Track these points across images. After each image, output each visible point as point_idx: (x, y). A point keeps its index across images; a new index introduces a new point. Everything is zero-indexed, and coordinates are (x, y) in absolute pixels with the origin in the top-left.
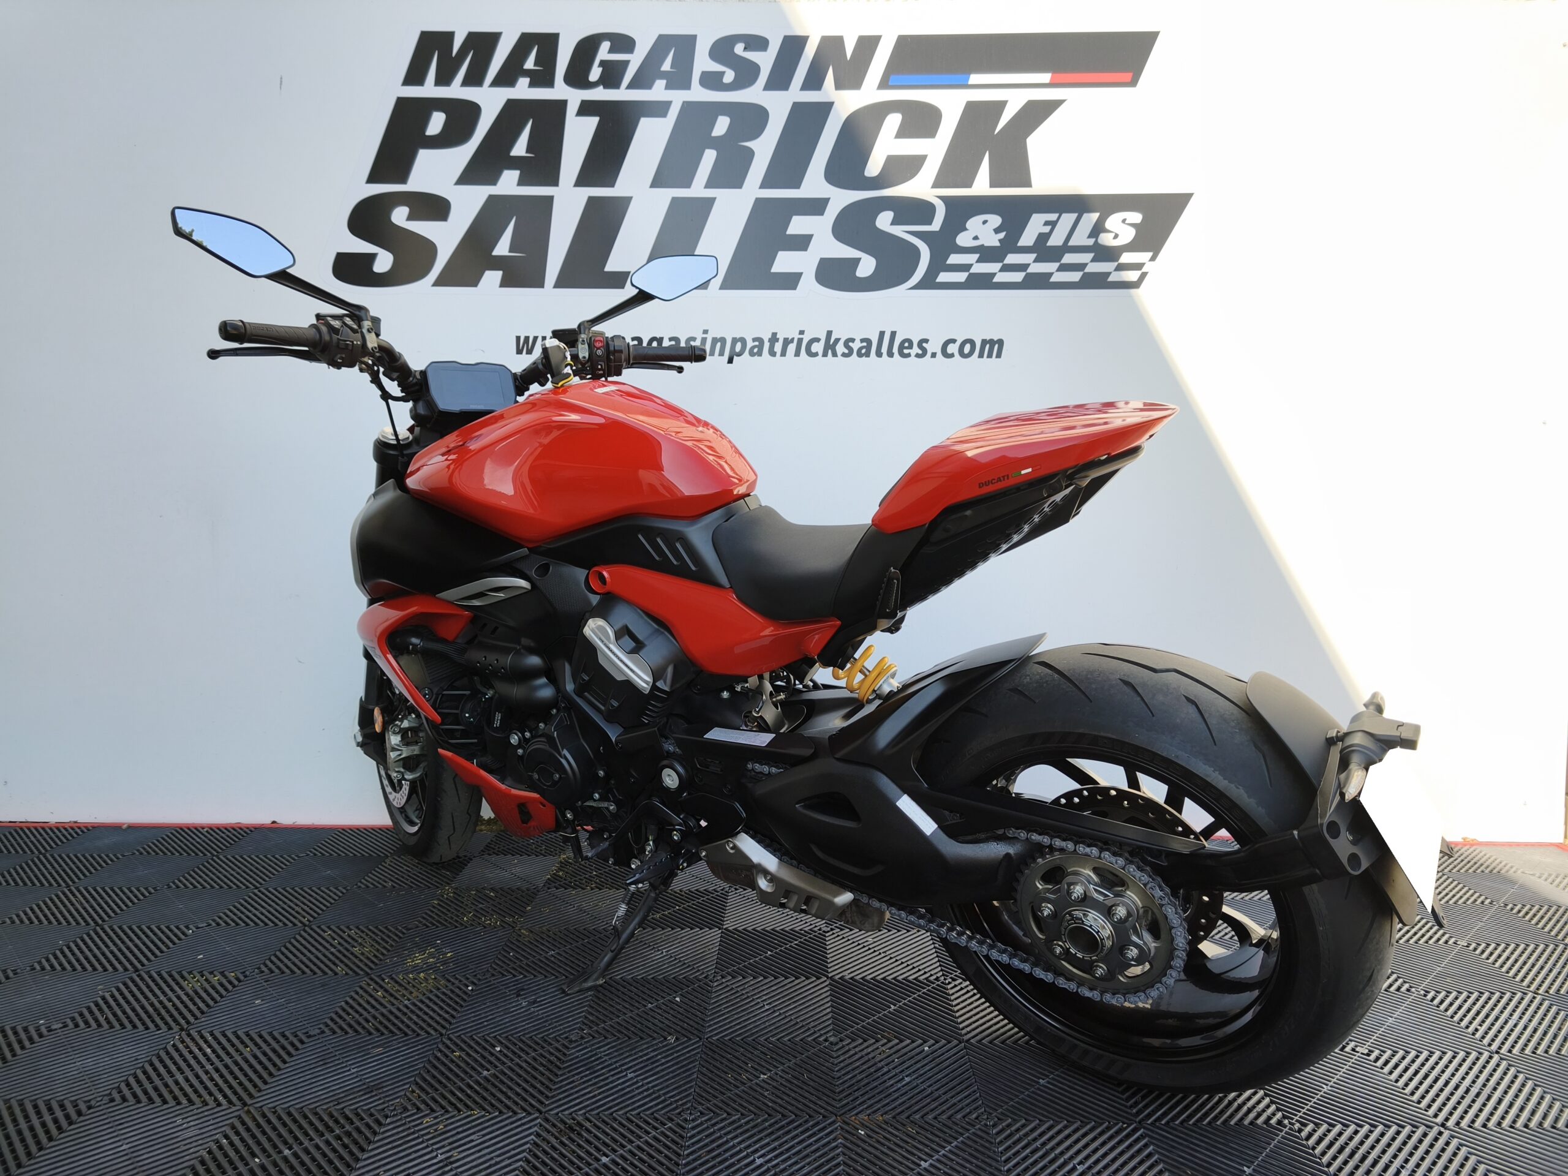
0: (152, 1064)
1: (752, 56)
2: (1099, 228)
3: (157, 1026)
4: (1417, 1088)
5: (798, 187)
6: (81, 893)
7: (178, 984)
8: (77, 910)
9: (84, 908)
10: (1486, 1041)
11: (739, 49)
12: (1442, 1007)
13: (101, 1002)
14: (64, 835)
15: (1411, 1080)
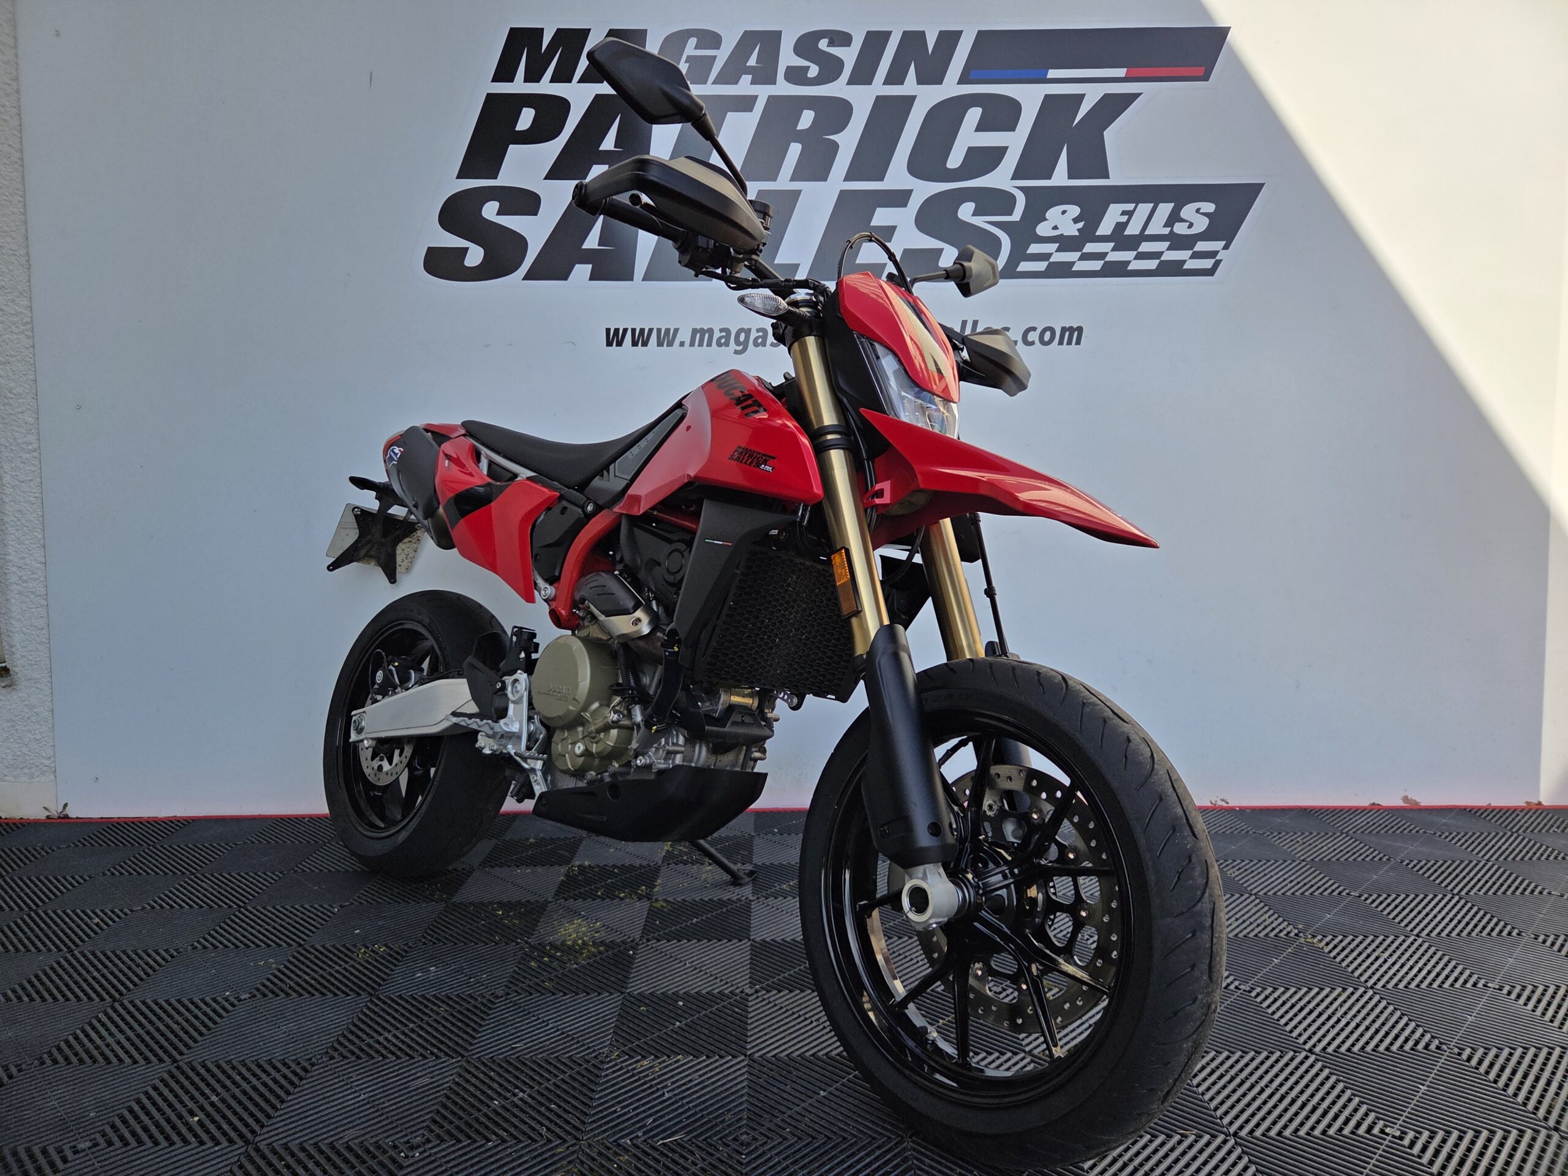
0: (356, 1026)
1: (834, 51)
2: (1174, 218)
3: (344, 993)
5: (882, 180)
7: (347, 956)
8: (213, 895)
9: (220, 893)
11: (823, 44)
13: (280, 975)
15: (1546, 1010)
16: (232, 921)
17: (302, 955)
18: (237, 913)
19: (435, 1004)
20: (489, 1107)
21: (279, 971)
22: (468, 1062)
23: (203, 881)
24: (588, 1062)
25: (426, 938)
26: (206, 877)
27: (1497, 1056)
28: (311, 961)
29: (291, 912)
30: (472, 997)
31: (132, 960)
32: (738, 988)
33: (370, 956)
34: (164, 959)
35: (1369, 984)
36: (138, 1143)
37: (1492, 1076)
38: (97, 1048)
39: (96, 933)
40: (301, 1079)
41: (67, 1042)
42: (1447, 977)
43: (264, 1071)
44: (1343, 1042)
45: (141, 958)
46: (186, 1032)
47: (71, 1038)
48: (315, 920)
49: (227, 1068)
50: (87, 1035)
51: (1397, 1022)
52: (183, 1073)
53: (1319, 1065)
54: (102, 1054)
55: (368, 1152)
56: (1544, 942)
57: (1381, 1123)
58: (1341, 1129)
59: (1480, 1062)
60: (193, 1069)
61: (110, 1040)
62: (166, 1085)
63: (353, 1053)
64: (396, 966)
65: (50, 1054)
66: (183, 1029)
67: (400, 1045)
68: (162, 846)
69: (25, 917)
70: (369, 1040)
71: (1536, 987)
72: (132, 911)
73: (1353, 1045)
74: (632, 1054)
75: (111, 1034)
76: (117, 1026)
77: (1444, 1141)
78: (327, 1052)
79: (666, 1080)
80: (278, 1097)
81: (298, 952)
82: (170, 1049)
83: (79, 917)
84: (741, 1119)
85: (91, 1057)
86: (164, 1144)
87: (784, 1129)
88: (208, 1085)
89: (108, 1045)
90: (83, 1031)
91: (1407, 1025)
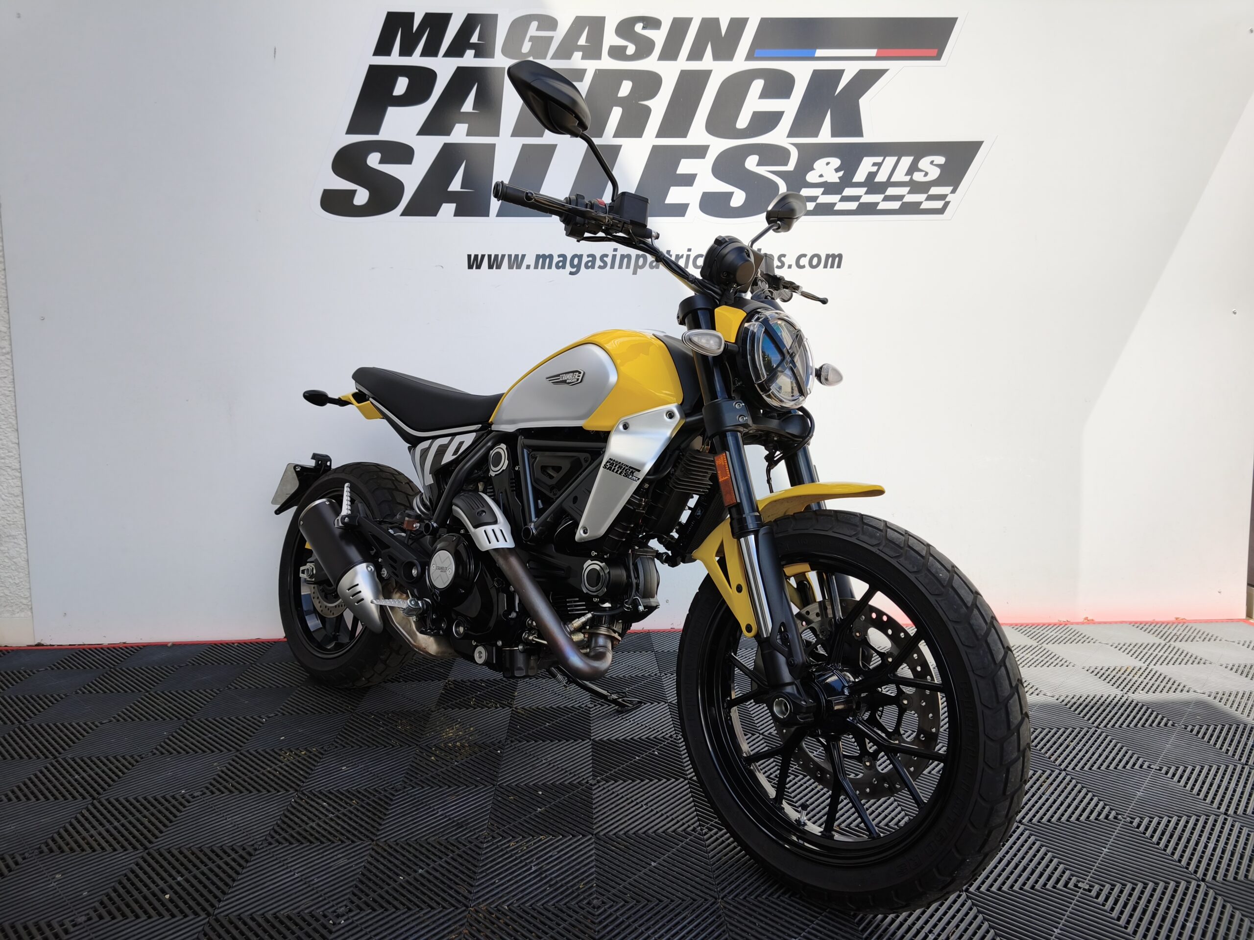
0: (286, 816)
1: (648, 33)
2: (913, 168)
3: (275, 789)
4: (1200, 791)
5: (685, 137)
6: (161, 696)
7: (275, 758)
8: (164, 709)
9: (169, 707)
10: (1237, 757)
11: (638, 27)
12: (1200, 735)
13: (223, 775)
14: (122, 653)
15: (1194, 785)
16: (182, 731)
17: (239, 758)
18: (185, 724)
19: (348, 798)
20: (396, 881)
21: (223, 772)
22: (377, 845)
23: (155, 697)
24: (471, 842)
25: (338, 743)
26: (158, 694)
27: (1159, 823)
28: (247, 764)
29: (228, 723)
30: (377, 791)
31: (104, 764)
32: (584, 779)
33: (294, 758)
34: (130, 763)
35: (1062, 767)
36: (123, 917)
37: (1155, 839)
38: (84, 839)
39: (74, 743)
40: (247, 861)
41: (59, 834)
42: (1120, 761)
43: (217, 855)
44: (1045, 814)
45: (111, 762)
46: (153, 824)
47: (62, 831)
48: (248, 730)
49: (188, 854)
50: (74, 828)
51: (1084, 797)
52: (153, 858)
53: (1027, 833)
54: (88, 843)
55: (304, 920)
56: (1192, 731)
57: (1074, 878)
58: (1045, 885)
59: (1147, 829)
60: (161, 855)
61: (93, 832)
62: (141, 868)
63: (286, 840)
64: (315, 766)
65: (47, 845)
66: (150, 821)
67: (323, 832)
68: (121, 669)
69: (17, 730)
70: (298, 829)
71: (1186, 767)
72: (102, 724)
73: (1052, 817)
74: (505, 835)
75: (93, 827)
76: (98, 820)
77: (1121, 892)
78: (266, 839)
79: (532, 856)
80: (230, 876)
81: (236, 756)
82: (141, 838)
83: (59, 729)
84: (592, 886)
85: (79, 846)
86: (144, 917)
87: (626, 894)
88: (174, 868)
89: (92, 836)
90: (71, 824)
91: (1092, 799)
